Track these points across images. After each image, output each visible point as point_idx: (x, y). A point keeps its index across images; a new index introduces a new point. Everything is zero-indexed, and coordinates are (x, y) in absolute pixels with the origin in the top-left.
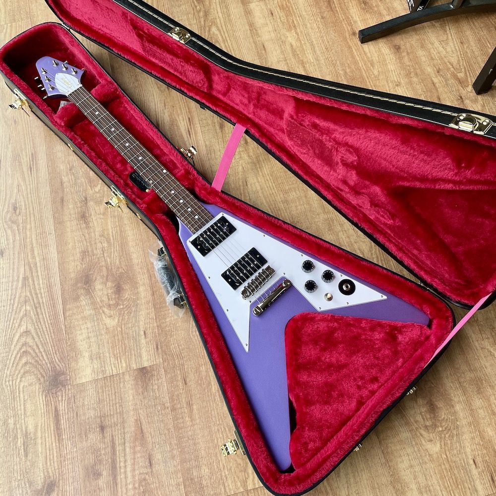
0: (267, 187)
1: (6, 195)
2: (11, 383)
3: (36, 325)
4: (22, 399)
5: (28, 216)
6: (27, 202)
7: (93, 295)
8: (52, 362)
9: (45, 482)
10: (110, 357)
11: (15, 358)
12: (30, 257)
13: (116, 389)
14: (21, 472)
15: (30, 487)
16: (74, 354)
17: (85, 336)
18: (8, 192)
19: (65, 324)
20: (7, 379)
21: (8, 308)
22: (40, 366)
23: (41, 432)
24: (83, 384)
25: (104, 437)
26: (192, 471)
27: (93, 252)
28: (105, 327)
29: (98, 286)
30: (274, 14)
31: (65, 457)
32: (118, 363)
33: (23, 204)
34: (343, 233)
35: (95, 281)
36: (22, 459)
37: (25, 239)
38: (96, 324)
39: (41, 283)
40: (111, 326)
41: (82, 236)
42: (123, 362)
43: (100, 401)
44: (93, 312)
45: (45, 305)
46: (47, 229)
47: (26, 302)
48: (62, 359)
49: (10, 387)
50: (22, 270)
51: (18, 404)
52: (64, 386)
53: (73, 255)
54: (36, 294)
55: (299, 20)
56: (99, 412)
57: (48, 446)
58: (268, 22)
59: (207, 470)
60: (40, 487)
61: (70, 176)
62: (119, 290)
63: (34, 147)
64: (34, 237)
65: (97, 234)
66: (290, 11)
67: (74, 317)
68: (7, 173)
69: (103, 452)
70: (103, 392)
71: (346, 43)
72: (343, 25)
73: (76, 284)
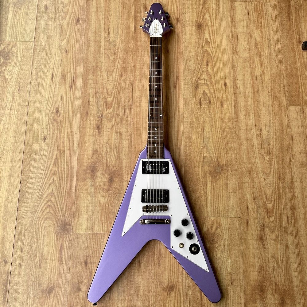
0: (216, 136)
1: (53, 101)
2: (38, 223)
3: (58, 190)
4: (43, 234)
5: (64, 119)
6: (65, 108)
7: (95, 180)
8: (64, 216)
9: (48, 286)
10: (98, 222)
11: (43, 208)
12: (61, 146)
13: (99, 241)
14: (36, 277)
15: (39, 287)
16: (78, 214)
17: (86, 204)
18: (55, 99)
19: (75, 194)
20: (36, 220)
21: (43, 175)
22: (56, 217)
23: (51, 256)
24: (79, 234)
25: (86, 269)
26: (133, 302)
27: (100, 152)
28: (99, 202)
29: (99, 175)
30: (249, 14)
31: (62, 275)
32: (102, 226)
33: (63, 109)
34: (257, 179)
35: (98, 171)
36: (37, 269)
37: (60, 133)
38: (94, 198)
39: (65, 164)
40: (103, 202)
41: (95, 140)
42: (105, 226)
43: (88, 247)
44: (93, 191)
45: (65, 179)
46: (74, 130)
47: (54, 174)
48: (70, 216)
49: (37, 224)
50: (55, 153)
51: (40, 236)
52: (69, 232)
53: (88, 151)
54: (61, 171)
55: (265, 23)
56: (86, 253)
57: (53, 266)
58: (244, 18)
59: (142, 304)
60: (45, 288)
61: (94, 98)
62: (111, 180)
63: (75, 72)
64: (66, 133)
65: (104, 141)
66: (261, 14)
67: (82, 191)
68: (56, 86)
69: (84, 277)
70: (90, 242)
71: (293, 47)
72: (294, 33)
73: (86, 170)
